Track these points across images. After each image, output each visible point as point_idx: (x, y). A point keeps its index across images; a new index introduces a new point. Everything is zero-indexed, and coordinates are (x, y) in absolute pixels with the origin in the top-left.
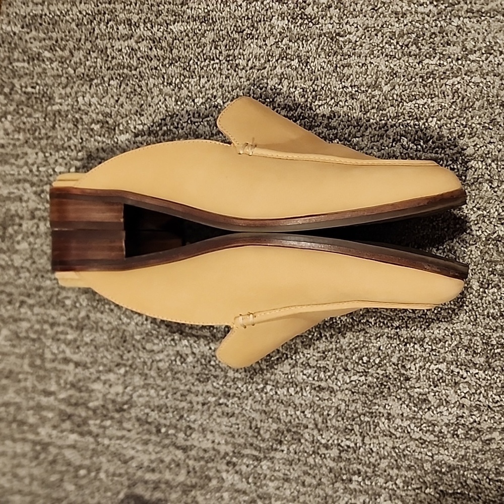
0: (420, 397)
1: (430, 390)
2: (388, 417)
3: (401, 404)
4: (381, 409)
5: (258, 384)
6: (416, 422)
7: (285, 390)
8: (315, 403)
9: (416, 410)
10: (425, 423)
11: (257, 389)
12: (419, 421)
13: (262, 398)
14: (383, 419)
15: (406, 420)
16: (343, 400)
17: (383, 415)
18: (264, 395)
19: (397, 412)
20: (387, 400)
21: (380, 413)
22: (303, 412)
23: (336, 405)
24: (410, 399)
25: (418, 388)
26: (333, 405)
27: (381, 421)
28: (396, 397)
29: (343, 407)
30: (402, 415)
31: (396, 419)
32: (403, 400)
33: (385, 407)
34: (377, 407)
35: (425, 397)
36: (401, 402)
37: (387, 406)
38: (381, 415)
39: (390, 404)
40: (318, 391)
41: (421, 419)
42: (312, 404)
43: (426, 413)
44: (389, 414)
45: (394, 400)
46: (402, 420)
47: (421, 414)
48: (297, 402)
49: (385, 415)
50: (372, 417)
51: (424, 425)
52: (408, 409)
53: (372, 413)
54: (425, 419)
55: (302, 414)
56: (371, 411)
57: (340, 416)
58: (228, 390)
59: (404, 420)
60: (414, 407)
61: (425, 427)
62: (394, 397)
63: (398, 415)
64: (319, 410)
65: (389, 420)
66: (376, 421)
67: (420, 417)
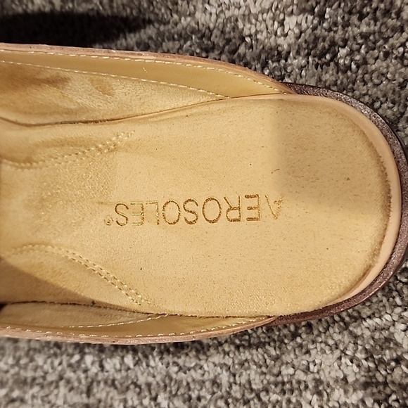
0: (377, 335)
1: (395, 318)
2: (316, 387)
3: (340, 358)
4: (300, 375)
5: (71, 356)
6: (375, 390)
7: (116, 361)
8: (171, 379)
9: (372, 365)
10: (393, 392)
11: (70, 365)
12: (381, 388)
13: (80, 382)
14: (308, 395)
15: (355, 390)
16: (222, 366)
17: (306, 387)
18: (83, 376)
19: (333, 374)
20: (308, 352)
21: (299, 382)
22: (155, 399)
23: (212, 376)
24: (356, 344)
25: (369, 317)
26: (206, 376)
27: (305, 399)
28: (327, 344)
29: (225, 378)
30: (345, 379)
31: (333, 390)
32: (341, 347)
33: (308, 368)
34: (291, 371)
35: (386, 334)
36: (337, 353)
37: (311, 366)
38: (302, 387)
39: (317, 361)
40: (174, 355)
41: (385, 384)
42: (167, 381)
43: (392, 370)
44: (318, 382)
45: (323, 352)
46: (346, 392)
47: (384, 373)
48: (142, 380)
49: (310, 386)
50: (283, 392)
51: (394, 397)
52: (355, 367)
53: (283, 383)
54: (393, 382)
55: (152, 403)
56: (280, 379)
57: (222, 397)
58: (23, 373)
59: (351, 390)
60: (366, 359)
61: (397, 400)
62: (323, 345)
63: (336, 381)
64: (182, 391)
65: (319, 394)
66: (294, 400)
67: (381, 379)
